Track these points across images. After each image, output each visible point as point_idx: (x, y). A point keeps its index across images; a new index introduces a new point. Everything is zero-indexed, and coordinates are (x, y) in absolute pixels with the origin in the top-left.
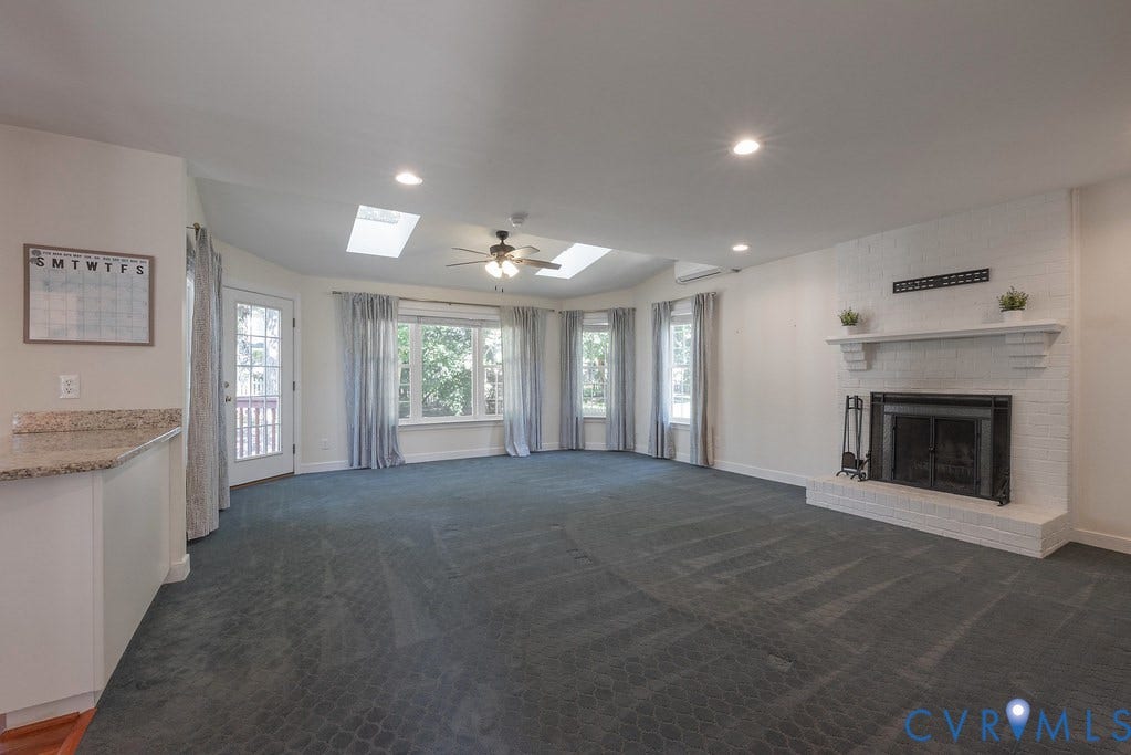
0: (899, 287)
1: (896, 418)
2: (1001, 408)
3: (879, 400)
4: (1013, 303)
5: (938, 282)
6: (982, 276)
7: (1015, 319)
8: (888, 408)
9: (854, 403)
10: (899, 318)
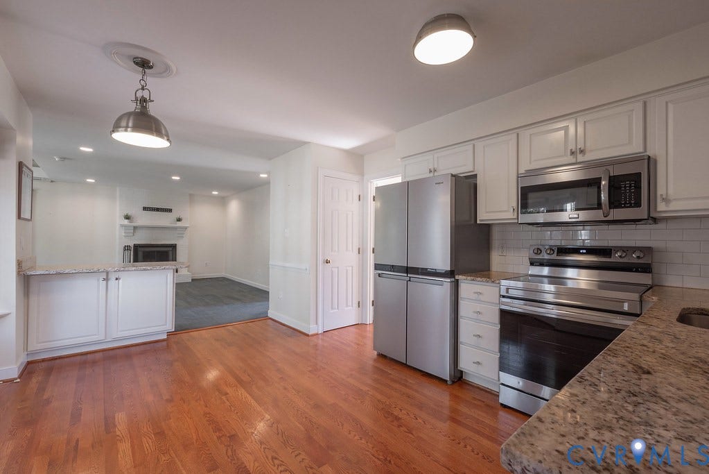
0: (145, 209)
1: (144, 252)
2: (174, 247)
3: (136, 247)
4: (179, 220)
5: (158, 210)
6: (170, 211)
7: (179, 224)
8: (140, 249)
9: (127, 248)
10: (145, 219)
